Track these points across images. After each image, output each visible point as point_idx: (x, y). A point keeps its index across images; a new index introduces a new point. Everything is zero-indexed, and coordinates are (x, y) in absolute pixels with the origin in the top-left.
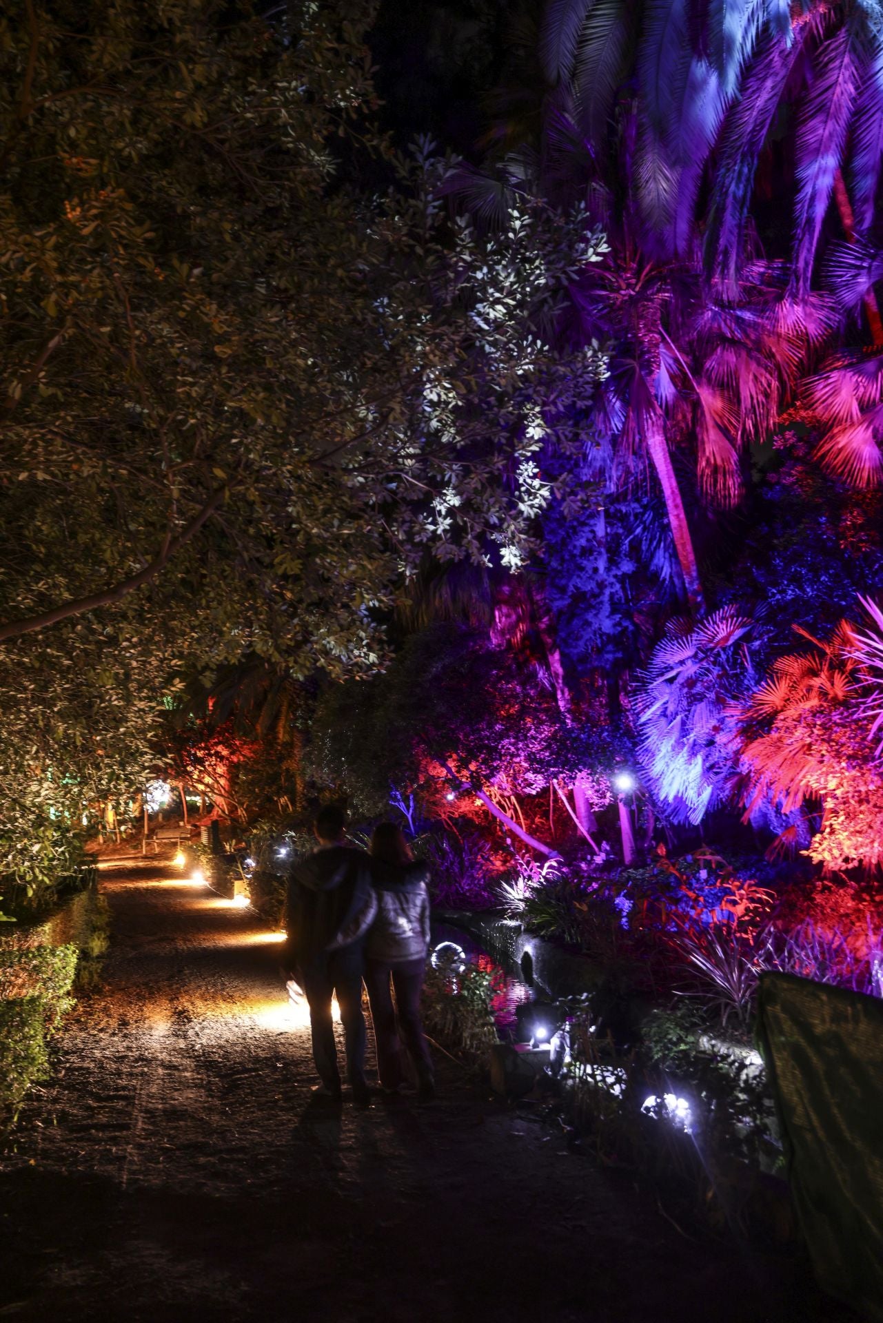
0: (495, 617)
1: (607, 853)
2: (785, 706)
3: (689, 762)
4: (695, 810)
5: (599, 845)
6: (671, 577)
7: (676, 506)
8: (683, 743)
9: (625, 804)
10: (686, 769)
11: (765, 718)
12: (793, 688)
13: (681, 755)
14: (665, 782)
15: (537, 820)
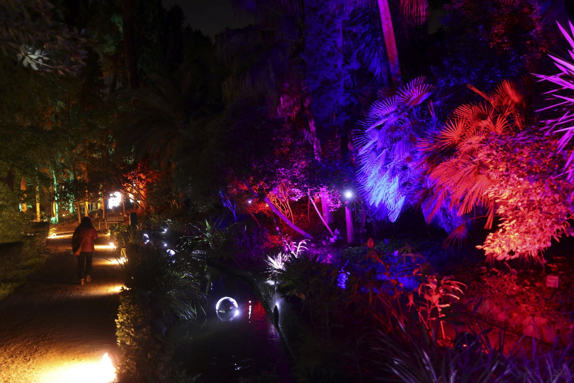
0: (280, 101)
1: (338, 236)
2: (460, 141)
3: (390, 180)
4: (393, 212)
5: (333, 231)
6: (381, 74)
7: (387, 19)
8: (386, 168)
9: (348, 208)
10: (387, 185)
11: (446, 148)
12: (466, 128)
13: (384, 176)
14: (373, 194)
15: (302, 215)
